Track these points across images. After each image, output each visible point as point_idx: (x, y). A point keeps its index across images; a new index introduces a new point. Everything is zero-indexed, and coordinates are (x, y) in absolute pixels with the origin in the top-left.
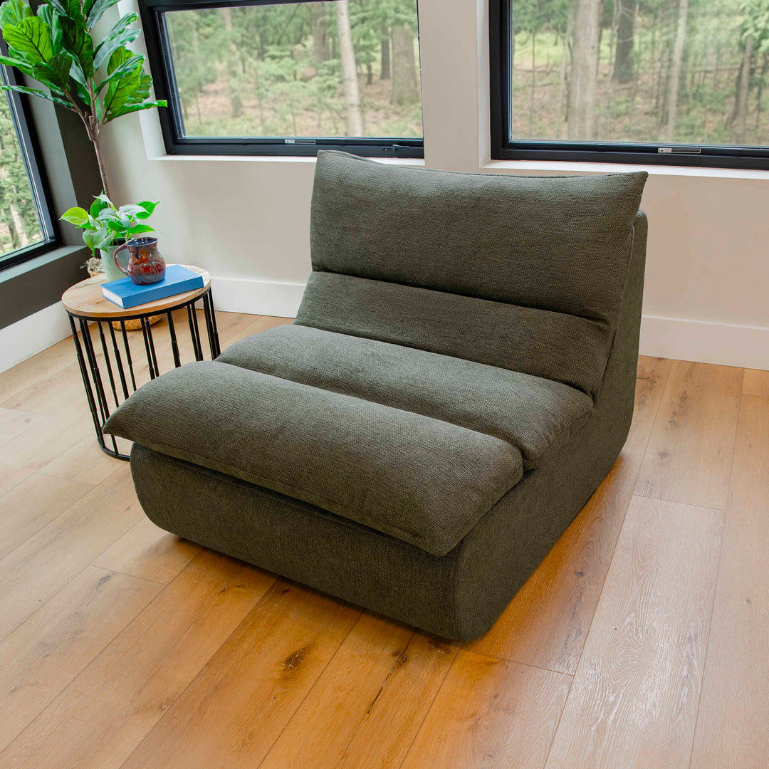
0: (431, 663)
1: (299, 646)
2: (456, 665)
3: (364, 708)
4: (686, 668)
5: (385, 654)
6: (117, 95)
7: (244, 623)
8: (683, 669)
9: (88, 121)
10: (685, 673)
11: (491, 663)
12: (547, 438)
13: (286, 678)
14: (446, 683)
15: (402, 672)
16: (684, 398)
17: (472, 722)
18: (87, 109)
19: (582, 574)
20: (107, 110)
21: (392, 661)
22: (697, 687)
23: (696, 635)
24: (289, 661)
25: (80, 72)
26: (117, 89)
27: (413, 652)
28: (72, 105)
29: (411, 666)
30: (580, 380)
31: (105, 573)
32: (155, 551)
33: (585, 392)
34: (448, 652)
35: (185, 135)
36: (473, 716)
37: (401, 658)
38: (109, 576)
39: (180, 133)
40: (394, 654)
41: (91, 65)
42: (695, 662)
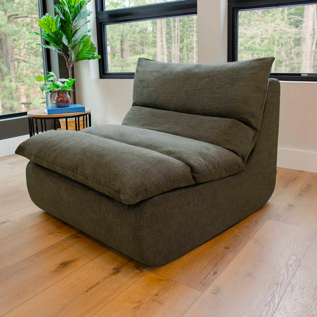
0: (130, 275)
1: (70, 259)
2: (143, 278)
3: (85, 289)
4: (270, 298)
5: (110, 268)
6: (81, 52)
7: (51, 246)
8: (268, 298)
9: (67, 60)
10: (269, 300)
11: (162, 280)
12: (207, 166)
13: (56, 271)
14: (133, 285)
15: (113, 277)
16: (309, 186)
17: (137, 305)
18: (68, 56)
19: (228, 248)
20: (77, 57)
21: (112, 271)
22: (274, 308)
23: (282, 282)
24: (62, 264)
25: (67, 41)
26: (81, 50)
27: (124, 269)
28: (62, 53)
29: (119, 275)
30: (236, 149)
31: (5, 220)
32: (32, 215)
33: (239, 156)
34: (141, 272)
35: (108, 72)
36: (140, 302)
37: (117, 271)
38: (6, 222)
39: (106, 70)
40: (114, 269)
41: (71, 39)
42: (277, 295)
